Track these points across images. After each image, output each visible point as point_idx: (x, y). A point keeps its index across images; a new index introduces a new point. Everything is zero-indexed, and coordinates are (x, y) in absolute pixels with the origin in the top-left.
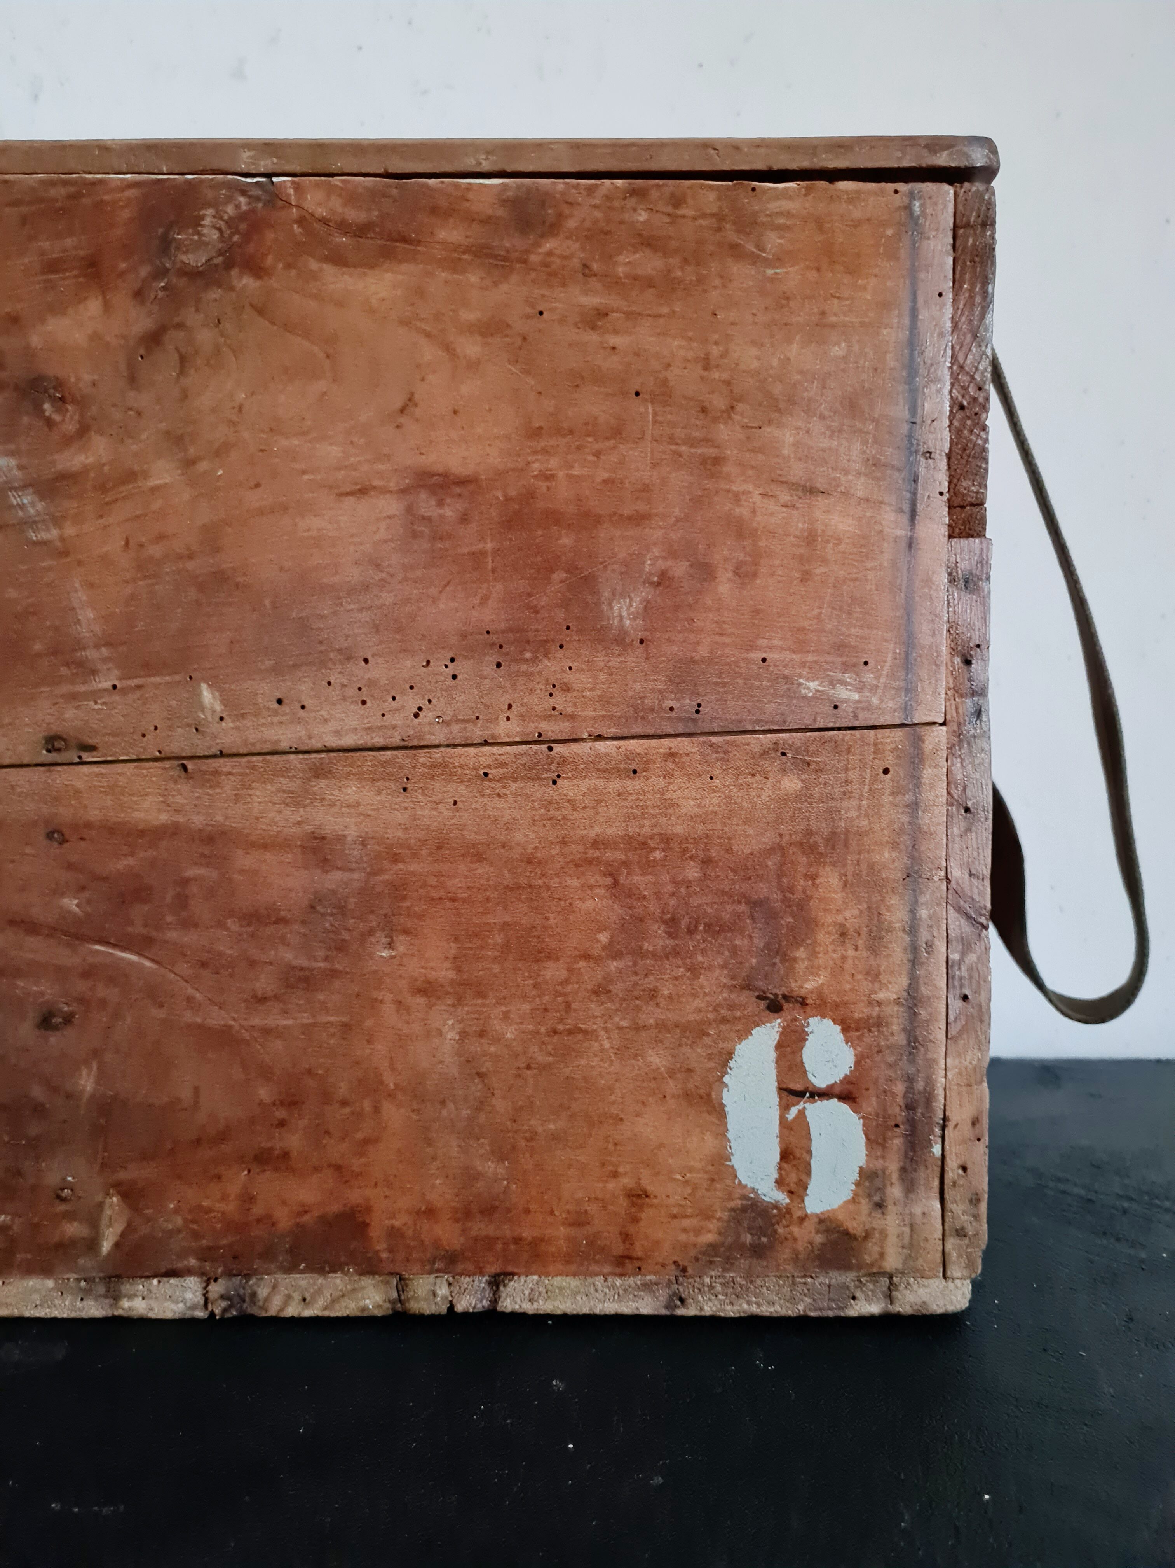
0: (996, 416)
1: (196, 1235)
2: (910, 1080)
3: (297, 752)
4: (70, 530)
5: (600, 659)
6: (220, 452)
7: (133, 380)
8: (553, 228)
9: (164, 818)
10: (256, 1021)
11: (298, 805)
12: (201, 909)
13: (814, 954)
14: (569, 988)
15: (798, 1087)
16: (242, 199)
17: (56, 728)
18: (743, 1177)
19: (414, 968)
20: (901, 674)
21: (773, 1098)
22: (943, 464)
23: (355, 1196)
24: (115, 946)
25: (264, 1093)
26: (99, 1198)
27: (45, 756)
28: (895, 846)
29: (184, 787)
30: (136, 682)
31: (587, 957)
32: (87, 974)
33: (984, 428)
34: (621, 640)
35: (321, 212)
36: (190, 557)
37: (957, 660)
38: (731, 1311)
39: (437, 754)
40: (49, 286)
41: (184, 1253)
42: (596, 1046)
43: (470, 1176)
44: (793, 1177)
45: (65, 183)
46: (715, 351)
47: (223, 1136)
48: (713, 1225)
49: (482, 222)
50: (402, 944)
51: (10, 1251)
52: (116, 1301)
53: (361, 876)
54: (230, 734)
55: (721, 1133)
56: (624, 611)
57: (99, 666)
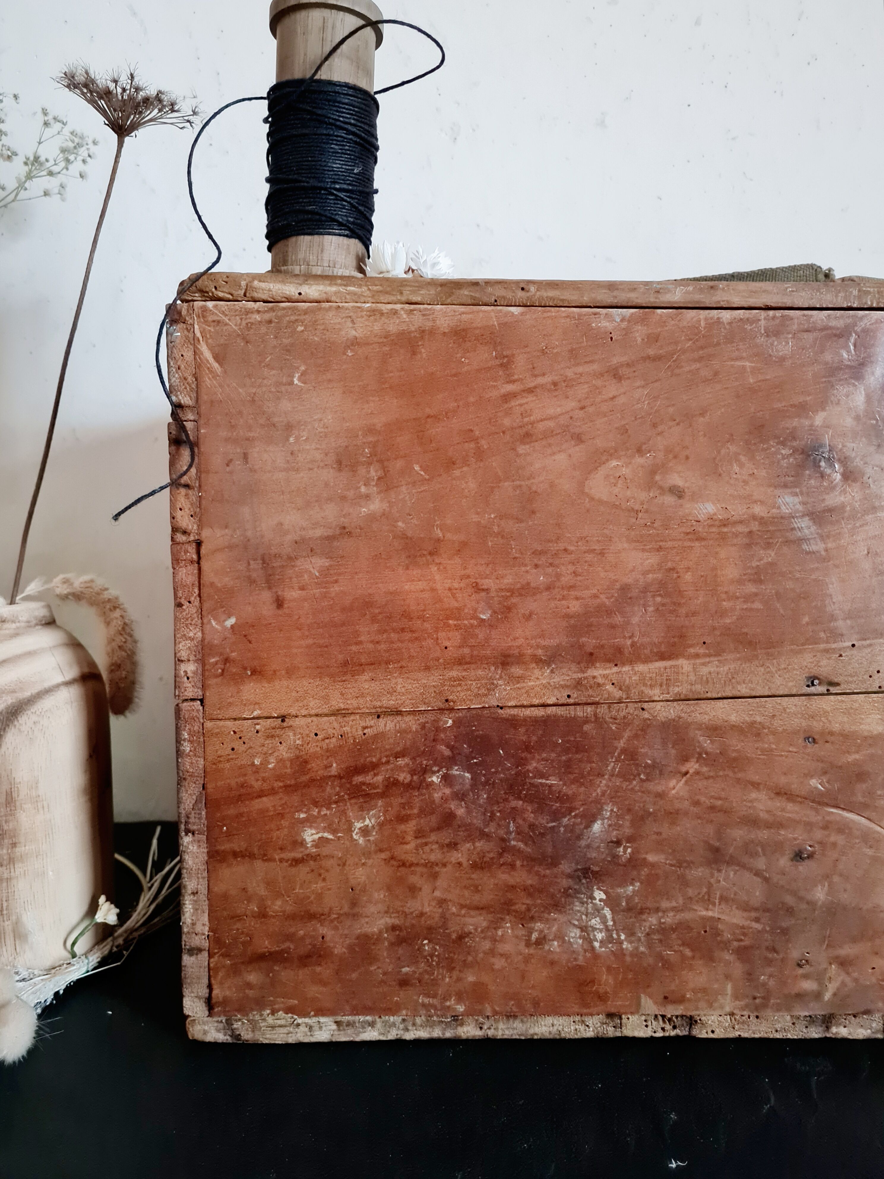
1: (882, 988)
4: (832, 544)
9: (880, 729)
17: (815, 671)
24: (844, 809)
26: (824, 965)
27: (806, 690)
32: (826, 827)
51: (766, 998)
52: (828, 1028)
57: (845, 632)
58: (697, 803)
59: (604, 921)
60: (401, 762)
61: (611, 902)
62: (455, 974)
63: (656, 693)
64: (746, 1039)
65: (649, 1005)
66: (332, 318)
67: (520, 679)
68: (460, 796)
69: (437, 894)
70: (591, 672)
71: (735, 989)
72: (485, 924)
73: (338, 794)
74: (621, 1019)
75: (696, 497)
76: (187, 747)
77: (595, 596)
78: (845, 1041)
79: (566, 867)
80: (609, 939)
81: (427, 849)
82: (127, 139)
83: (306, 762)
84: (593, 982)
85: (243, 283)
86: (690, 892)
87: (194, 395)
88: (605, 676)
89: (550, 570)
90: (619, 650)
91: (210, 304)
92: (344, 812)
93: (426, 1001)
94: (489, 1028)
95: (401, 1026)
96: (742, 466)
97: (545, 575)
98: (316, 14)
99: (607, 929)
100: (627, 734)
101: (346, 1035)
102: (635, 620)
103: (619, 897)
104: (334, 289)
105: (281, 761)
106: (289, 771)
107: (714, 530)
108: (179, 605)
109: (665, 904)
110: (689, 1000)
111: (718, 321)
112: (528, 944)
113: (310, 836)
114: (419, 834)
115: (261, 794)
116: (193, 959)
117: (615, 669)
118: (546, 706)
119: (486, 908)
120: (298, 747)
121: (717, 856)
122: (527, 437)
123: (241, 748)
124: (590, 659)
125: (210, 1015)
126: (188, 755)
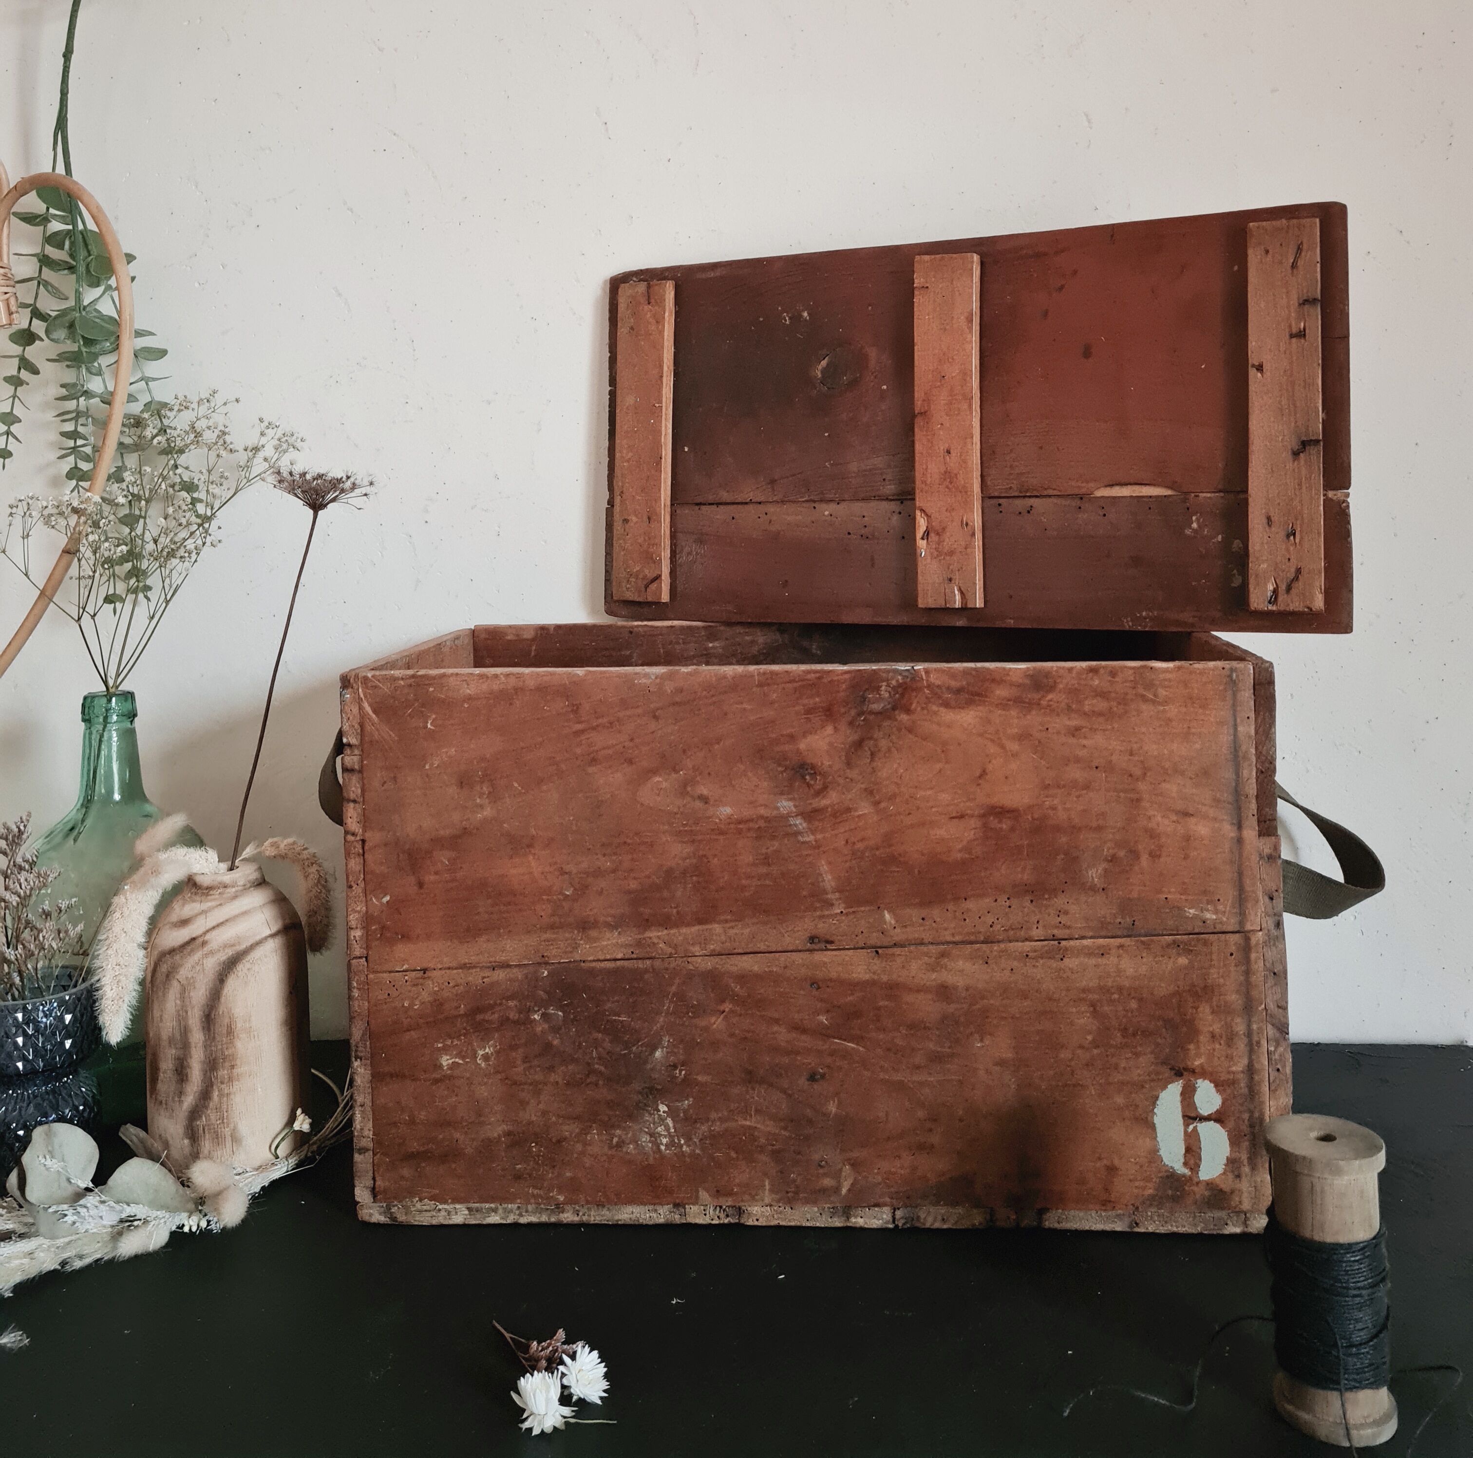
1: (889, 1187)
2: (1251, 1112)
3: (932, 944)
4: (819, 836)
5: (1083, 898)
7: (849, 764)
8: (1052, 688)
9: (867, 977)
10: (915, 1078)
11: (933, 970)
12: (887, 1022)
13: (1198, 1048)
14: (1073, 1063)
15: (1193, 1115)
16: (900, 677)
17: (814, 932)
18: (1167, 1160)
19: (994, 1052)
20: (1238, 906)
22: (1254, 800)
23: (967, 1167)
24: (845, 1040)
25: (921, 1115)
26: (839, 1166)
27: (809, 946)
28: (1238, 992)
29: (876, 961)
30: (853, 910)
31: (1081, 1047)
32: (832, 1053)
34: (1093, 889)
35: (938, 682)
36: (877, 849)
37: (1265, 899)
38: (1162, 1230)
39: (1002, 945)
40: (809, 721)
41: (882, 1195)
42: (1088, 1093)
44: (1192, 1162)
46: (1135, 746)
47: (901, 1136)
49: (1019, 686)
50: (988, 1040)
51: (796, 1193)
52: (848, 1218)
53: (965, 1006)
54: (899, 935)
55: (1155, 1138)
56: (1094, 874)
57: (834, 902)
58: (733, 1035)
59: (667, 1129)
60: (511, 1003)
61: (672, 1113)
62: (557, 1170)
63: (696, 950)
64: (784, 1227)
65: (706, 1197)
66: (452, 682)
67: (596, 940)
68: (555, 1030)
69: (541, 1106)
70: (648, 934)
71: (772, 1185)
72: (577, 1130)
73: (465, 1029)
74: (685, 1209)
75: (717, 803)
76: (356, 993)
77: (649, 877)
78: (862, 1229)
79: (636, 1086)
80: (672, 1143)
81: (532, 1071)
82: (320, 512)
83: (441, 1004)
84: (661, 1177)
86: (733, 1106)
87: (359, 737)
88: (659, 937)
89: (614, 858)
90: (668, 917)
91: (370, 674)
92: (470, 1044)
94: (584, 1215)
95: (517, 1212)
96: (749, 779)
97: (611, 861)
99: (670, 1135)
100: (677, 981)
101: (476, 1219)
102: (679, 893)
103: (678, 1109)
105: (423, 1003)
106: (429, 1011)
107: (732, 826)
108: (349, 887)
109: (713, 1115)
110: (736, 1194)
111: (724, 674)
112: (611, 1147)
113: (446, 1061)
114: (526, 1059)
115: (409, 1029)
116: (362, 1157)
117: (665, 932)
118: (616, 960)
119: (578, 1118)
120: (435, 993)
121: (751, 1077)
122: (594, 761)
123: (394, 993)
124: (646, 923)
125: (374, 1202)
126: (357, 999)
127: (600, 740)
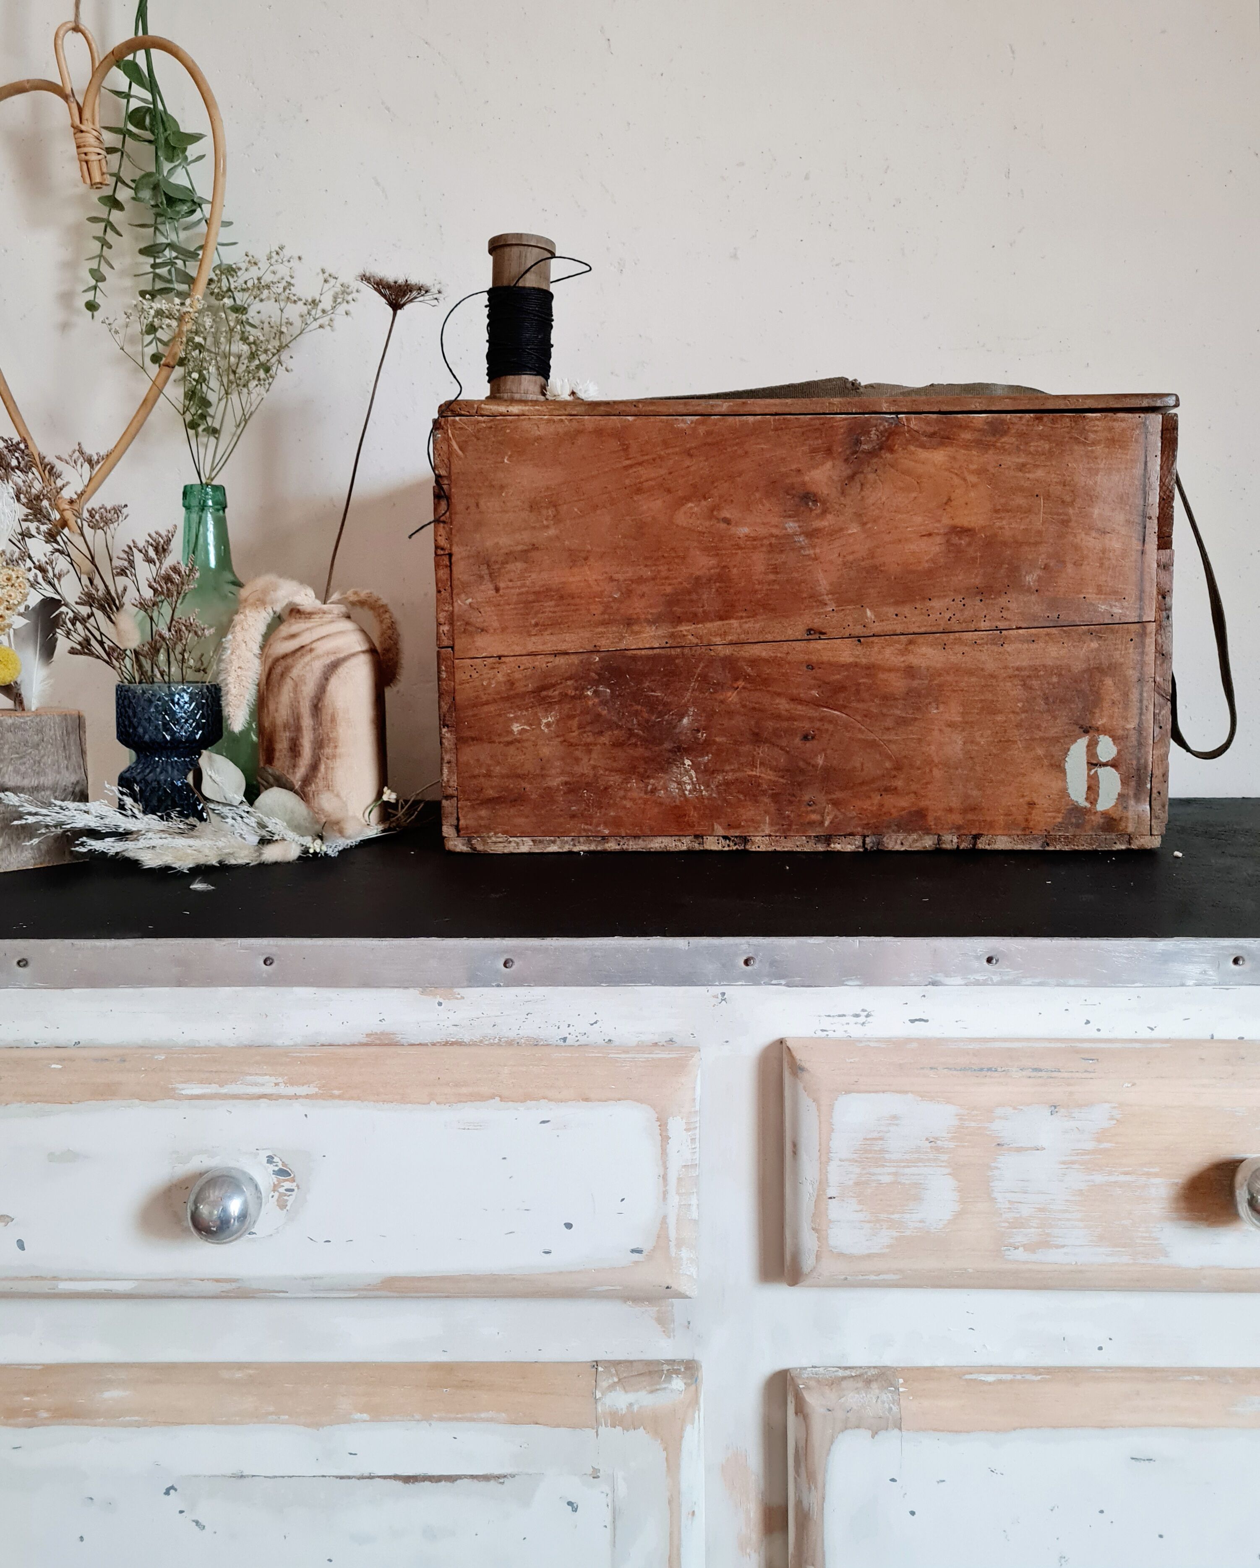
0: (1178, 502)
1: (861, 819)
2: (1139, 759)
3: (903, 634)
4: (818, 551)
5: (1021, 598)
6: (875, 521)
7: (843, 493)
8: (1005, 433)
9: (851, 660)
10: (885, 737)
11: (903, 655)
12: (866, 695)
13: (1102, 710)
14: (1006, 724)
15: (1095, 762)
16: (886, 424)
17: (810, 626)
18: (1073, 797)
19: (946, 716)
20: (1138, 602)
21: (1085, 766)
22: (1156, 521)
23: (923, 803)
24: (832, 709)
25: (888, 765)
26: (824, 805)
27: (806, 637)
28: (1134, 669)
29: (860, 648)
30: (842, 608)
31: (1013, 712)
32: (821, 720)
33: (1172, 507)
34: (1029, 590)
35: (916, 428)
36: (863, 561)
37: (1160, 597)
38: (1066, 848)
39: (957, 635)
40: (812, 458)
41: (855, 827)
42: (1016, 746)
43: (967, 797)
44: (1092, 797)
45: (819, 419)
46: (1068, 479)
47: (873, 781)
48: (1060, 815)
49: (979, 431)
50: (942, 708)
51: (790, 825)
52: (829, 845)
53: (926, 682)
54: (877, 628)
55: (1064, 780)
56: (1030, 579)
57: (828, 602)
58: (744, 706)
59: (691, 779)
60: (569, 683)
61: (695, 766)
62: (603, 810)
63: (717, 640)
64: (779, 852)
65: (720, 830)
66: (525, 425)
67: (638, 632)
68: (604, 703)
69: (592, 762)
70: (679, 628)
71: (771, 819)
72: (620, 780)
73: (532, 702)
74: (703, 839)
75: (736, 525)
76: (444, 675)
77: (681, 583)
78: (839, 852)
79: (668, 745)
80: (694, 790)
81: (585, 735)
82: (399, 310)
83: (513, 683)
84: (685, 815)
85: (476, 406)
86: (743, 760)
87: (448, 470)
88: (688, 631)
89: (653, 568)
90: (695, 615)
91: (457, 418)
92: (536, 713)
93: (586, 827)
94: (624, 845)
95: (571, 843)
96: (763, 505)
97: (651, 571)
98: (515, 250)
99: (693, 783)
100: (702, 665)
101: (538, 848)
102: (705, 596)
103: (699, 763)
104: (527, 408)
105: (498, 683)
106: (503, 689)
107: (749, 543)
108: (439, 592)
109: (727, 768)
110: (743, 826)
111: (747, 422)
112: (646, 793)
113: (516, 728)
114: (580, 726)
115: (487, 703)
116: (448, 802)
117: (694, 626)
118: (653, 648)
119: (620, 771)
120: (508, 675)
121: (757, 738)
122: (639, 491)
123: (475, 675)
124: (679, 620)
125: (458, 836)
126: (444, 680)
127: (645, 473)
